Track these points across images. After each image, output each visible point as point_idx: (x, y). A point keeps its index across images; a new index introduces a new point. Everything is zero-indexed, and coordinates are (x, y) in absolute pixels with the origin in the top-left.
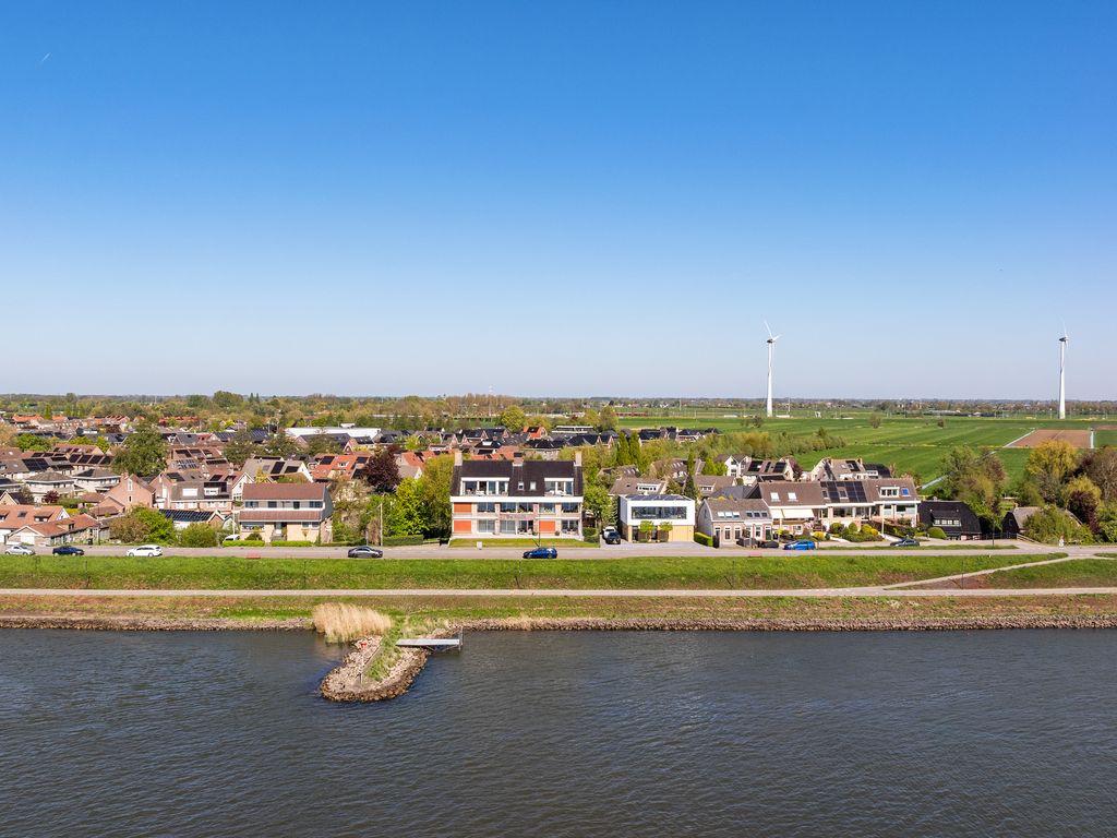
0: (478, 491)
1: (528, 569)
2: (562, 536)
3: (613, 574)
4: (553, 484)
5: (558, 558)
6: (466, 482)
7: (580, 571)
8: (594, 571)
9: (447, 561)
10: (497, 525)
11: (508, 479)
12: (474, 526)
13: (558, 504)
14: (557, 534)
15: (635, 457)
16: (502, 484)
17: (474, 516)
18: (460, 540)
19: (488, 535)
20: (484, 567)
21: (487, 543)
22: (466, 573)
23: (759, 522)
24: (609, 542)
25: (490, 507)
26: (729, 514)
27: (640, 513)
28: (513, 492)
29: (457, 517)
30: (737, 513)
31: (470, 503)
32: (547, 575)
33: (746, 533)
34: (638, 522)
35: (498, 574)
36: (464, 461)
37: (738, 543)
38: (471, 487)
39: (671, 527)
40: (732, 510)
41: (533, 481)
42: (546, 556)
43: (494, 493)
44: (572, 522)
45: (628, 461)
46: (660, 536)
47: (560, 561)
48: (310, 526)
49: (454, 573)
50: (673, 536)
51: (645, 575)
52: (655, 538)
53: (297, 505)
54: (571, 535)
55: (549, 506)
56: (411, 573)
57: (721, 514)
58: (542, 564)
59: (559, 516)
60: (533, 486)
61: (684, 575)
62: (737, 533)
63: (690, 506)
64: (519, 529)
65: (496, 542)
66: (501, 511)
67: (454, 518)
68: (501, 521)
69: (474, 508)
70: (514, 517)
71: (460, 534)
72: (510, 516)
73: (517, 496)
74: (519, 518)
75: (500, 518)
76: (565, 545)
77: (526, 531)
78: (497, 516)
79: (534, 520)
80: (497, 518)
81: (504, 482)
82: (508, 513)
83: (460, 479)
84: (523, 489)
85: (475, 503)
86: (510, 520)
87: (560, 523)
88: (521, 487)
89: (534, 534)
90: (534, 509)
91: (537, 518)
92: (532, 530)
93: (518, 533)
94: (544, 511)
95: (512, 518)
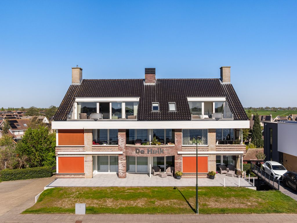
6: (83, 104)
10: (122, 162)
11: (137, 99)
12: (88, 165)
13: (211, 131)
14: (211, 176)
17: (88, 149)
18: (60, 189)
25: (111, 137)
28: (144, 115)
29: (63, 151)
41: (172, 101)
55: (198, 135)
59: (212, 149)
60: (172, 107)
64: (153, 168)
65: (116, 198)
66: (128, 142)
67: (59, 153)
68: (126, 156)
69: (88, 138)
70: (146, 152)
71: (68, 176)
72: (141, 150)
73: (151, 120)
74: (153, 152)
75: (126, 152)
76: (242, 206)
77: (163, 170)
78: (121, 150)
79: (176, 156)
80: (121, 153)
81: (132, 103)
82: (138, 145)
83: (74, 99)
84: (158, 111)
85: (88, 131)
86: (140, 155)
87: (214, 158)
88: (155, 108)
89: (176, 176)
90: (176, 139)
91: (179, 153)
92: (173, 170)
93: (152, 173)
94: (191, 142)
95: (143, 152)
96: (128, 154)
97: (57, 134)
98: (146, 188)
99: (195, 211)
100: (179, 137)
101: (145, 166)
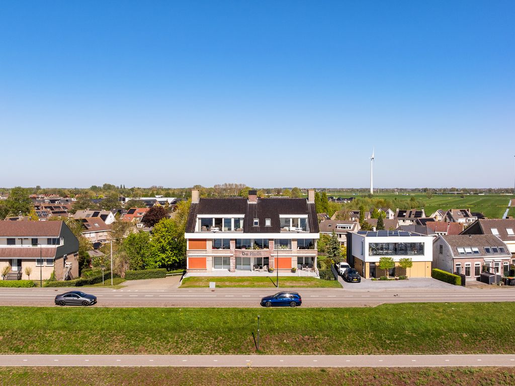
0: (214, 228)
1: (269, 322)
2: (300, 273)
3: (376, 329)
4: (287, 220)
5: (303, 306)
6: (203, 219)
7: (334, 325)
8: (350, 325)
9: (169, 311)
10: (232, 262)
11: (243, 216)
12: (209, 263)
13: (294, 240)
14: (293, 271)
15: (325, 208)
16: (237, 221)
17: (209, 252)
18: (194, 278)
19: (222, 272)
20: (214, 320)
21: (221, 282)
22: (191, 328)
23: (499, 258)
24: (348, 280)
25: (225, 244)
26: (468, 250)
27: (376, 249)
28: (248, 228)
29: (192, 254)
30: (476, 249)
31: (205, 240)
32: (292, 330)
33: (486, 268)
34: (376, 259)
35: (230, 329)
36: (201, 200)
37: (478, 279)
38: (206, 224)
39: (409, 263)
40: (471, 246)
41: (268, 218)
42: (288, 303)
43: (230, 229)
44: (307, 258)
45: (321, 210)
46: (398, 273)
47: (306, 310)
48: (45, 264)
49: (177, 329)
50: (410, 272)
51: (414, 330)
52: (392, 275)
53: (35, 242)
54: (307, 273)
55: (285, 243)
56: (122, 329)
57: (461, 250)
58: (284, 315)
59: (294, 252)
60: (268, 223)
61: (465, 330)
62: (477, 269)
63: (428, 241)
64: (254, 266)
65: (231, 282)
66: (236, 248)
67: (189, 255)
68: (236, 258)
69: (209, 244)
70: (249, 254)
71: (195, 271)
72: (246, 253)
73: (252, 233)
74: (254, 254)
75: (235, 255)
76: (305, 285)
77: (261, 268)
78: (232, 253)
79: (270, 257)
80: (232, 255)
81: (239, 219)
82: (244, 250)
83: (196, 216)
84: (258, 226)
85: (210, 240)
86: (245, 256)
87: (296, 259)
88: (256, 223)
89: (269, 271)
90: (270, 246)
91: (272, 255)
92: (268, 267)
93: (254, 270)
94: (280, 247)
95: (247, 254)
96: (237, 256)
97: (188, 242)
98: (249, 277)
99: (277, 287)
100: (272, 245)
101: (248, 266)
